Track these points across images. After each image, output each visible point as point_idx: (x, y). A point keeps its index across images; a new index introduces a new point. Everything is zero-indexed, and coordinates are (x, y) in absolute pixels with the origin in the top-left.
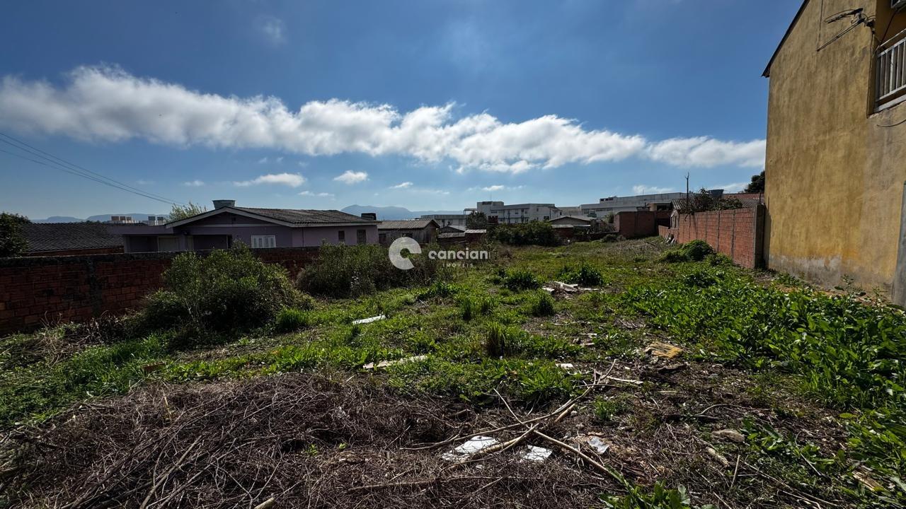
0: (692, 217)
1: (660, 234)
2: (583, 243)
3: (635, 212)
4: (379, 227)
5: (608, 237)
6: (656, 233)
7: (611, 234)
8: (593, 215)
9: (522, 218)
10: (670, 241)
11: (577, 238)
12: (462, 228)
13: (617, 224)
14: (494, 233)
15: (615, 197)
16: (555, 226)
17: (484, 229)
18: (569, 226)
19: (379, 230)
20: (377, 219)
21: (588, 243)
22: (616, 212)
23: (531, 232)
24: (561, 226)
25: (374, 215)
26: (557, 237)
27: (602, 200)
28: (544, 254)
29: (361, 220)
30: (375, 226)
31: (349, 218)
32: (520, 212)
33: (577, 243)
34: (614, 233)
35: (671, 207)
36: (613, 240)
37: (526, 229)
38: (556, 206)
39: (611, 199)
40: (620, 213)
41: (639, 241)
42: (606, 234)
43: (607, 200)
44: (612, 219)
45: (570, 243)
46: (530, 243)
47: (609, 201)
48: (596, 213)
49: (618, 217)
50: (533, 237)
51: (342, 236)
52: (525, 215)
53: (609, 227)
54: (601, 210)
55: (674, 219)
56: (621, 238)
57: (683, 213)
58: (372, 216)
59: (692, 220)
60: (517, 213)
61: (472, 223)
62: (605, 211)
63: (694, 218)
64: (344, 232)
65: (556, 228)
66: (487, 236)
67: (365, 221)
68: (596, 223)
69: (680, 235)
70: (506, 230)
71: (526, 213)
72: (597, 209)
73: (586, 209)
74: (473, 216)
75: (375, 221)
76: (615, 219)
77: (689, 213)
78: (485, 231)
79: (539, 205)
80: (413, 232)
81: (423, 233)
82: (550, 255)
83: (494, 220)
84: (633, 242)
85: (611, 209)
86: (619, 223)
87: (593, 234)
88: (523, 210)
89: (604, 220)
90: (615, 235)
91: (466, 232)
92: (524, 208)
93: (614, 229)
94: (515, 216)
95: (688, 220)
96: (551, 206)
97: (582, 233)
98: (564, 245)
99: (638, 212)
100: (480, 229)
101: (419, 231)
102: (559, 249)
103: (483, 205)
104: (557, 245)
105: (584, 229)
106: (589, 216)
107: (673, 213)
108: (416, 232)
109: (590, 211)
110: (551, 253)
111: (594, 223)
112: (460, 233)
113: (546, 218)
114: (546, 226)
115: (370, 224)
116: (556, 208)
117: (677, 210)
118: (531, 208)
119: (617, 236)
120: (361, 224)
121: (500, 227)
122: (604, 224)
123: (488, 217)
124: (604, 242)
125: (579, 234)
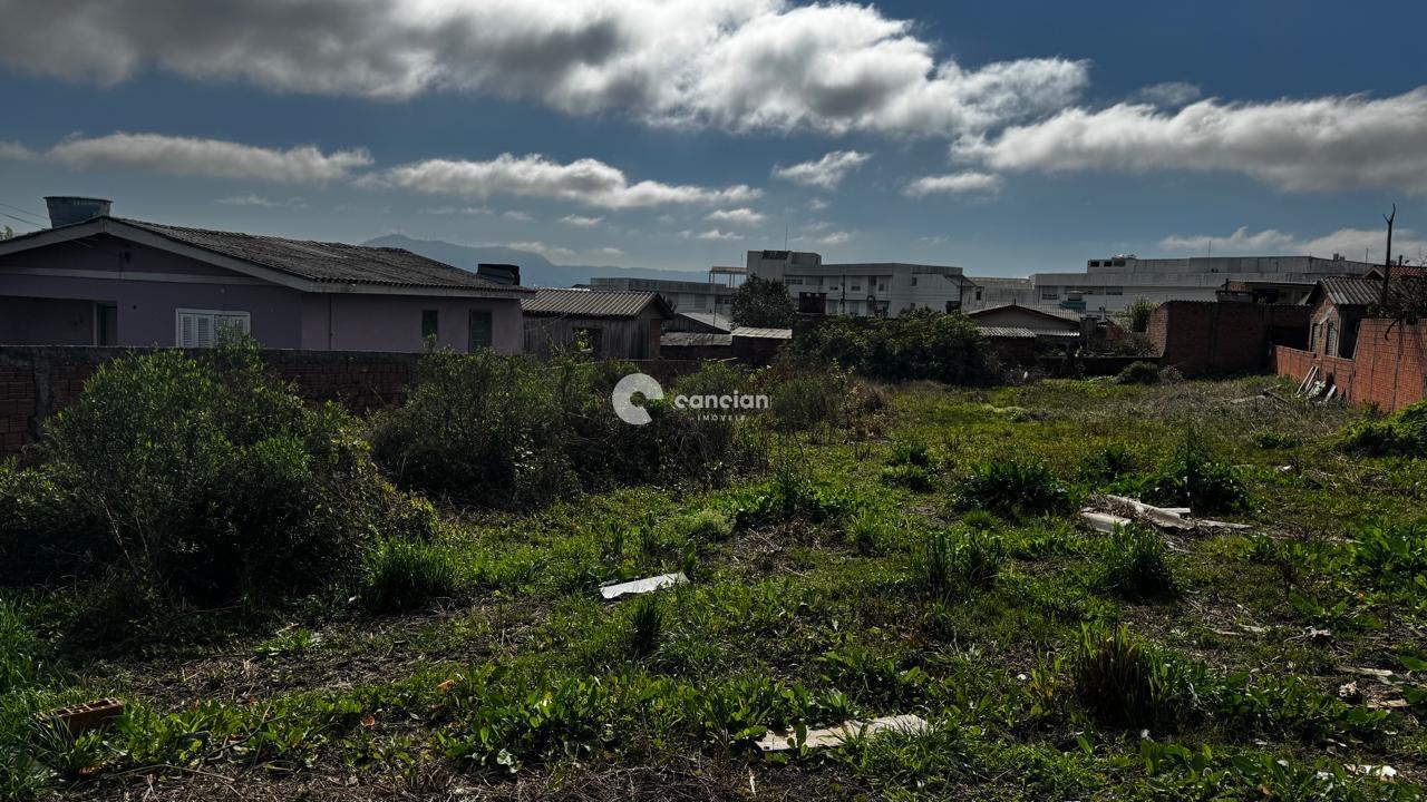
0: (1407, 328)
1: (1283, 369)
2: (1063, 382)
3: (1211, 304)
4: (527, 304)
5: (1134, 370)
6: (1267, 366)
7: (1145, 360)
8: (1075, 303)
9: (872, 303)
10: (1323, 393)
11: (1048, 370)
12: (723, 323)
13: (1158, 335)
14: (816, 341)
15: (1131, 258)
16: (985, 331)
17: (785, 327)
18: (1024, 333)
19: (527, 314)
20: (523, 284)
21: (1075, 384)
22: (1155, 301)
23: (917, 344)
24: (1000, 332)
25: (515, 270)
26: (992, 361)
27: (1094, 264)
28: (966, 407)
29: (480, 282)
30: (517, 302)
31: (448, 275)
32: (864, 284)
33: (1047, 381)
34: (1154, 360)
35: (1318, 294)
36: (1150, 378)
37: (905, 334)
38: (966, 274)
39: (1120, 262)
40: (1171, 305)
41: (1225, 385)
42: (1131, 361)
43: (1108, 264)
44: (1142, 319)
45: (1027, 381)
46: (921, 375)
47: (1113, 268)
48: (1085, 298)
49: (1164, 314)
50: (924, 356)
51: (430, 322)
52: (880, 295)
53: (1137, 342)
54: (1090, 291)
55: (1325, 330)
56: (1169, 376)
57: (1375, 315)
58: (510, 273)
59: (1408, 337)
60: (858, 288)
61: (751, 310)
62: (1100, 294)
63: (1416, 333)
64: (436, 312)
65: (990, 337)
66: (793, 348)
67: (487, 286)
68: (1096, 331)
69: (1358, 378)
70: (849, 333)
71: (881, 288)
72: (1079, 288)
73: (1047, 287)
74: (754, 290)
75: (515, 287)
76: (1152, 319)
77: (1400, 318)
78: (786, 334)
79: (919, 269)
80: (605, 325)
81: (630, 331)
82: (989, 413)
83: (813, 304)
84: (1207, 387)
85: (1117, 291)
86: (1164, 332)
87: (1091, 359)
88: (873, 281)
89: (1117, 322)
90: (1155, 366)
91: (732, 334)
92: (876, 274)
93: (1149, 347)
94: (851, 295)
95: (1394, 336)
96: (954, 275)
97: (1062, 354)
98: (1010, 385)
99: (1220, 304)
100: (773, 326)
101: (620, 324)
102: (1002, 396)
103: (765, 261)
104: (991, 386)
105: (1060, 343)
106: (1064, 306)
107: (1326, 315)
108: (613, 325)
109: (1060, 292)
110: (988, 407)
111: (1089, 327)
112: (716, 336)
113: (952, 307)
114: (961, 328)
115: (500, 295)
116: (964, 279)
117: (1337, 305)
118: (896, 275)
119: (1162, 367)
120: (478, 295)
121: (832, 326)
122: (1119, 331)
123: (798, 296)
124: (1122, 383)
125: (1050, 355)
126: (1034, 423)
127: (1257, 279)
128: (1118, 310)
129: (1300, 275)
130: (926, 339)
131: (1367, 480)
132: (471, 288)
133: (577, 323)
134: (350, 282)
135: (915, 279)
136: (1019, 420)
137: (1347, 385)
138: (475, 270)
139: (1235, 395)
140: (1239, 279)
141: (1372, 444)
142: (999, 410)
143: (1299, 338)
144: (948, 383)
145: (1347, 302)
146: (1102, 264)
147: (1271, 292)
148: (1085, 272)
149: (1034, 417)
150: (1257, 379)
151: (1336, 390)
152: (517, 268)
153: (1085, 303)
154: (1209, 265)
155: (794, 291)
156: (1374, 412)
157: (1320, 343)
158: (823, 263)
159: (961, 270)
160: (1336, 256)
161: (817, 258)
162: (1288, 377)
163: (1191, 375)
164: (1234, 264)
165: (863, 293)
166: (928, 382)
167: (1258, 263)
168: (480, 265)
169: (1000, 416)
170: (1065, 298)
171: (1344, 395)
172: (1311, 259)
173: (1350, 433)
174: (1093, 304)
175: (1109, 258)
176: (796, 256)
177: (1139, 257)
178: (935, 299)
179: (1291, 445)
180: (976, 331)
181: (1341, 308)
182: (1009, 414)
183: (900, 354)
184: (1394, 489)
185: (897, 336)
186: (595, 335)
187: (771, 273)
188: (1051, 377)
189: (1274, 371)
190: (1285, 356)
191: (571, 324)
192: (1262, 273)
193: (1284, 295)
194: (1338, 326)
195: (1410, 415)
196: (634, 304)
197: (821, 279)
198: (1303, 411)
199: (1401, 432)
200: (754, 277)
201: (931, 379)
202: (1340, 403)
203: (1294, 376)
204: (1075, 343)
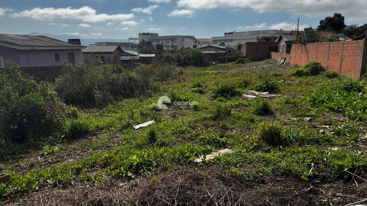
0: (303, 46)
1: (273, 57)
2: (223, 64)
3: (256, 42)
4: (84, 50)
5: (239, 60)
6: (269, 57)
7: (241, 57)
8: (223, 44)
9: (173, 46)
10: (283, 63)
11: (219, 61)
12: (136, 53)
13: (244, 51)
14: (162, 57)
15: (234, 32)
16: (204, 52)
18: (213, 52)
19: (84, 53)
20: (82, 44)
21: (226, 64)
22: (243, 42)
23: (188, 56)
24: (207, 52)
26: (206, 59)
27: (226, 34)
28: (202, 72)
29: (69, 45)
30: (81, 50)
31: (60, 43)
32: (170, 41)
34: (243, 57)
35: (280, 39)
36: (243, 62)
37: (184, 54)
38: (195, 38)
39: (232, 33)
40: (247, 43)
41: (261, 62)
42: (237, 58)
43: (229, 34)
44: (240, 47)
45: (215, 65)
46: (189, 65)
47: (230, 35)
48: (225, 43)
49: (245, 46)
50: (190, 60)
51: (57, 58)
52: (175, 44)
53: (239, 53)
54: (226, 41)
55: (282, 47)
56: (247, 61)
57: (295, 43)
58: (77, 41)
59: (304, 48)
60: (169, 43)
61: (143, 49)
62: (228, 42)
63: (306, 47)
64: (58, 54)
65: (205, 54)
66: (156, 59)
67: (72, 45)
68: (229, 50)
69: (292, 58)
70: (170, 54)
71: (175, 42)
72: (223, 40)
73: (215, 41)
74: (143, 44)
75: (80, 45)
76: (242, 47)
77: (301, 44)
78: (154, 55)
79: (184, 37)
80: (105, 55)
81: (112, 56)
82: (208, 73)
83: (160, 47)
84: (257, 63)
85: (231, 41)
86: (245, 50)
87: (229, 58)
88: (172, 40)
89: (234, 48)
90: (244, 59)
91: (139, 56)
92: (173, 39)
93: (242, 54)
94: (168, 45)
95: (300, 48)
96: (192, 38)
97: (222, 57)
98: (210, 66)
99: (258, 42)
100: (149, 53)
101: (109, 54)
102: (209, 69)
103: (143, 36)
104: (206, 66)
105: (221, 54)
106: (220, 45)
107: (283, 43)
108: (107, 55)
109: (218, 42)
110: (207, 71)
111: (227, 50)
112: (135, 57)
113: (195, 47)
114: (198, 52)
115: (76, 48)
116: (196, 39)
117: (285, 41)
118: (178, 39)
119: (245, 59)
120: (70, 48)
121: (166, 53)
122: (234, 51)
123: (156, 45)
124: (237, 63)
125: (219, 58)
126: (220, 75)
127: (263, 36)
128: (233, 45)
129: (273, 34)
130: (190, 55)
131: (300, 82)
132: (68, 46)
133: (97, 55)
134: (33, 46)
135: (183, 40)
136: (216, 74)
137: (289, 60)
138: (67, 41)
139: (263, 64)
140: (260, 36)
141: (299, 74)
142: (210, 72)
143: (276, 50)
144: (196, 66)
145: (287, 40)
146: (228, 34)
147: (268, 39)
148: (224, 36)
149: (219, 73)
150: (267, 60)
151: (286, 62)
152: (80, 40)
153: (225, 44)
154: (253, 33)
155: (154, 44)
156: (296, 66)
157: (281, 50)
158: (159, 36)
159: (194, 36)
160: (281, 29)
161: (157, 34)
162: (274, 59)
163: (253, 60)
164: (258, 32)
165: (170, 44)
166: (191, 66)
167: (264, 32)
168: (68, 39)
169: (211, 73)
170: (220, 43)
171: (288, 63)
172: (275, 30)
173: (294, 72)
174: (227, 44)
175: (229, 32)
176: (152, 34)
177: (236, 32)
178: (190, 44)
179: (281, 75)
180: (202, 52)
181: (286, 42)
182: (213, 73)
183: (184, 59)
184: (307, 84)
185: (182, 54)
186: (103, 58)
187: (146, 39)
188: (220, 63)
189: (271, 58)
190: (274, 55)
191: (95, 55)
192: (265, 34)
193: (270, 39)
194: (285, 46)
195: (307, 66)
196: (113, 49)
197: (159, 40)
198: (280, 67)
199: (305, 70)
200: (143, 40)
201: (192, 66)
202: (288, 65)
203: (276, 59)
204: (225, 54)
